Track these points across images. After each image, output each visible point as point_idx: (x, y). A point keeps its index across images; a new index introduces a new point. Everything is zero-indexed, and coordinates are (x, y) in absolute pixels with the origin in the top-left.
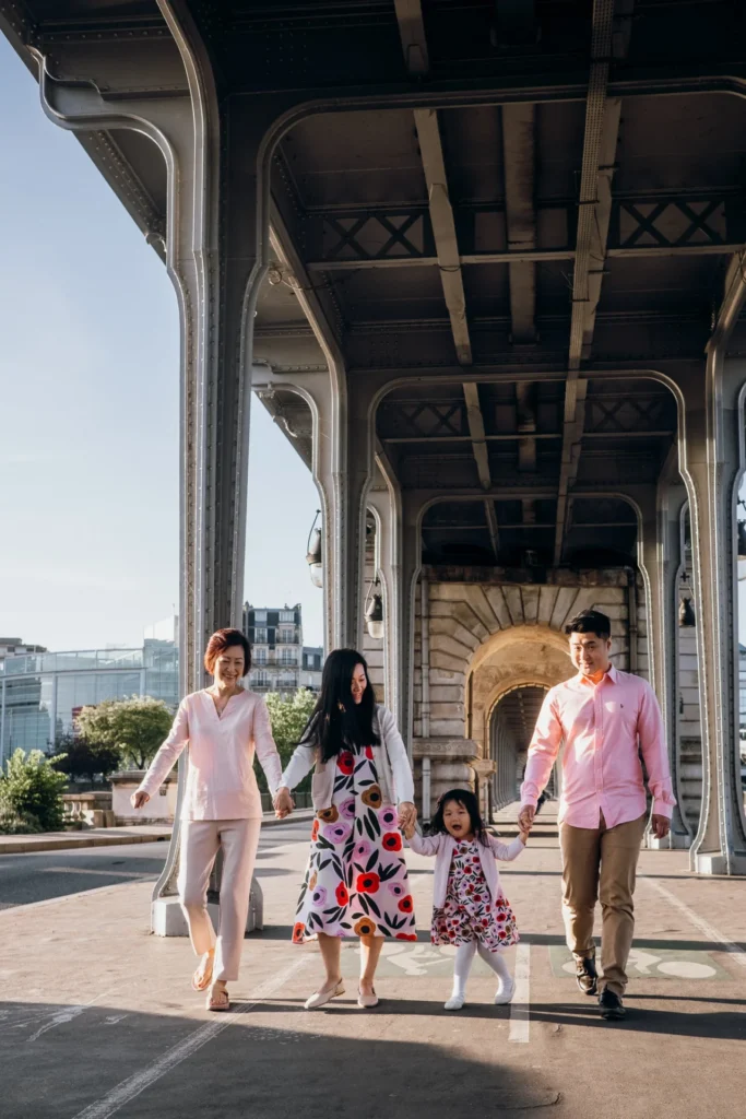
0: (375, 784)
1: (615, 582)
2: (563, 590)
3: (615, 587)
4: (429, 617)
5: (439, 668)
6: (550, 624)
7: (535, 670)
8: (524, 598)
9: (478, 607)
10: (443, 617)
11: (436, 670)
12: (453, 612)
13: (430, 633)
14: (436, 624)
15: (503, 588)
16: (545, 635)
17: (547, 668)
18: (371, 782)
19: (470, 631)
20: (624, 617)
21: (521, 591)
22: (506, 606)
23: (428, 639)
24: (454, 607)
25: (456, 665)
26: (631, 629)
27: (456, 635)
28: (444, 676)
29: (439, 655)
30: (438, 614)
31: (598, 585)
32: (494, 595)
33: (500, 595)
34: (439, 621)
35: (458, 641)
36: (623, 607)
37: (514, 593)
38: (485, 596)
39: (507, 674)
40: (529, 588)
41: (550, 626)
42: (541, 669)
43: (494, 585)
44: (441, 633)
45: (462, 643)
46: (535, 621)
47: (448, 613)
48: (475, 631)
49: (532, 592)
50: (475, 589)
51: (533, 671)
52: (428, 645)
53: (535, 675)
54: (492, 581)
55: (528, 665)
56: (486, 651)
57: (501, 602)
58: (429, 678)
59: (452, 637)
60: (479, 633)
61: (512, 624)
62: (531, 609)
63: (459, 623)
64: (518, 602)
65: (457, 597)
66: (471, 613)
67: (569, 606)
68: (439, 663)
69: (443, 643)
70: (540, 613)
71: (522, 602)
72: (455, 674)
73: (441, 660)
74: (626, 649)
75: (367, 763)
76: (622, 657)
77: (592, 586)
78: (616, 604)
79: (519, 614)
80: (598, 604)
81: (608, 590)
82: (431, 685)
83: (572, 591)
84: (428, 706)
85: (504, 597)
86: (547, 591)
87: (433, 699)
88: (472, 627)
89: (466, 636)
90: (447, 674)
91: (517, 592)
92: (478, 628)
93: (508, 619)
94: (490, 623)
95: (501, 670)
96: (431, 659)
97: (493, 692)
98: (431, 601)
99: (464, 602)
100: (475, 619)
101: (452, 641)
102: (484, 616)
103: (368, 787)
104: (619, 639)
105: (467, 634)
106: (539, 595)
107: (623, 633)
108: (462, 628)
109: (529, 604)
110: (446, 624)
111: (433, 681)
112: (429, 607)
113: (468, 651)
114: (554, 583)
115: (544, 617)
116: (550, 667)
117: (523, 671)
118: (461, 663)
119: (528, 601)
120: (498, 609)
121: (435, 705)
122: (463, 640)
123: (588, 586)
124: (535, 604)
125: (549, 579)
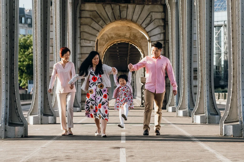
0: (101, 83)
1: (159, 3)
2: (137, 6)
3: (159, 5)
4: (80, 18)
5: (85, 39)
6: (132, 20)
7: (125, 35)
8: (121, 9)
9: (101, 13)
10: (86, 18)
11: (84, 40)
12: (90, 15)
13: (81, 24)
14: (84, 20)
15: (112, 5)
16: (129, 23)
17: (130, 35)
18: (100, 83)
19: (98, 23)
20: (163, 17)
21: (119, 6)
22: (113, 13)
23: (80, 27)
24: (91, 13)
25: (92, 38)
26: (166, 23)
27: (92, 25)
28: (87, 43)
29: (84, 34)
30: (84, 16)
31: (152, 4)
32: (108, 8)
33: (111, 8)
34: (85, 19)
35: (93, 28)
36: (163, 13)
37: (117, 7)
38: (104, 9)
39: (112, 37)
40: (123, 5)
41: (132, 21)
42: (128, 35)
43: (108, 4)
44: (86, 25)
45: (94, 29)
46: (126, 19)
47: (88, 16)
48: (100, 23)
49: (124, 7)
50: (100, 5)
51: (124, 36)
52: (80, 30)
53: (125, 38)
54: (107, 2)
55: (122, 33)
56: (104, 30)
57: (111, 11)
58: (80, 43)
59: (90, 26)
60: (102, 24)
61: (116, 20)
62: (124, 14)
63: (93, 20)
64: (118, 11)
65: (92, 9)
66: (98, 16)
67: (139, 13)
68: (85, 37)
69: (86, 29)
70: (128, 16)
71: (120, 11)
72: (92, 42)
73: (86, 36)
74: (164, 31)
75: (100, 78)
76: (162, 35)
77: (150, 4)
78: (160, 12)
79: (119, 16)
80: (152, 12)
81: (157, 6)
82: (81, 47)
83: (141, 7)
84: (80, 55)
85: (112, 9)
86: (130, 6)
87: (82, 52)
88: (99, 22)
89: (96, 26)
90: (88, 42)
91: (118, 6)
92: (101, 22)
93: (114, 18)
94: (106, 20)
95: (109, 35)
96: (81, 36)
97: (105, 45)
98: (81, 11)
99: (95, 11)
100: (100, 18)
101: (90, 28)
102: (104, 17)
103: (100, 84)
104: (161, 27)
105: (96, 25)
106: (127, 8)
107: (163, 24)
108: (94, 22)
109: (123, 12)
110: (88, 21)
111: (82, 45)
112: (80, 13)
113: (97, 32)
114: (134, 3)
115: (129, 17)
116: (132, 34)
117: (120, 36)
118: (93, 37)
119: (122, 11)
120: (110, 14)
121: (83, 55)
122: (95, 27)
123: (148, 4)
124: (126, 12)
125: (132, 1)
